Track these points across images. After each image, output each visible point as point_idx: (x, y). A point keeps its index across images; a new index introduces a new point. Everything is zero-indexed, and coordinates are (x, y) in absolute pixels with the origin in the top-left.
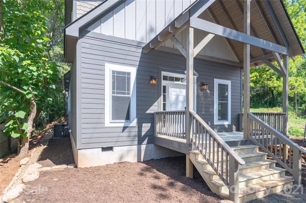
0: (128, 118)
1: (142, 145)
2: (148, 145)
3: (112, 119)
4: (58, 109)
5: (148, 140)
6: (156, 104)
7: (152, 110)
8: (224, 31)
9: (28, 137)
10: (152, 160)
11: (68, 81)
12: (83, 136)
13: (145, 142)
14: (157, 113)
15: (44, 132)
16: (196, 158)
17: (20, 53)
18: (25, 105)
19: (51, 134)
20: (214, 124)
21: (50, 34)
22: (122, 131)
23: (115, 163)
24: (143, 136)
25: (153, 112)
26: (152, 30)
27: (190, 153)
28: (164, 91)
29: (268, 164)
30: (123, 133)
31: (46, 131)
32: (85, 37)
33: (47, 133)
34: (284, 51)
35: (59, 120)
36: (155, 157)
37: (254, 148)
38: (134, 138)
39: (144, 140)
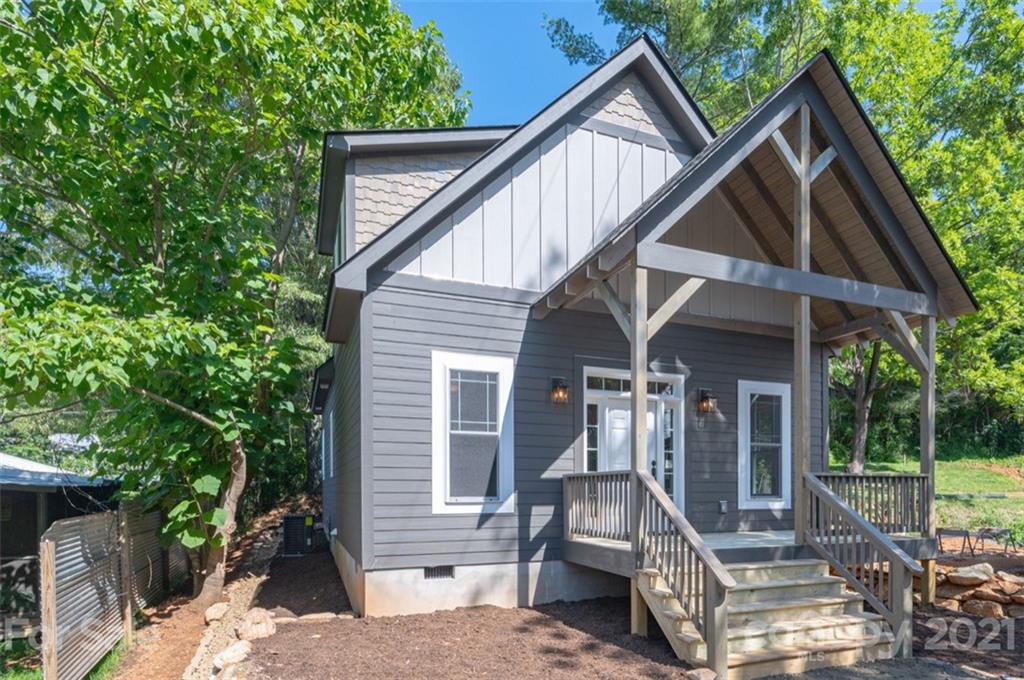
0: (492, 491)
1: (530, 564)
2: (545, 563)
3: (451, 495)
4: (288, 468)
5: (547, 549)
6: (569, 453)
7: (558, 470)
8: (733, 269)
9: (223, 547)
10: (559, 603)
11: (326, 387)
12: (378, 537)
13: (540, 554)
14: (571, 478)
15: (248, 542)
16: (650, 583)
17: (217, 330)
18: (215, 459)
19: (272, 547)
20: (740, 508)
21: (278, 258)
22: (476, 527)
23: (458, 609)
24: (534, 539)
25: (559, 475)
26: (556, 258)
27: (637, 574)
28: (593, 419)
29: (840, 603)
30: (479, 531)
31: (255, 538)
32: (381, 288)
33: (260, 544)
34: (920, 307)
35: (289, 504)
36: (564, 595)
37: (816, 565)
38: (510, 545)
39: (537, 550)
